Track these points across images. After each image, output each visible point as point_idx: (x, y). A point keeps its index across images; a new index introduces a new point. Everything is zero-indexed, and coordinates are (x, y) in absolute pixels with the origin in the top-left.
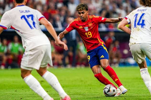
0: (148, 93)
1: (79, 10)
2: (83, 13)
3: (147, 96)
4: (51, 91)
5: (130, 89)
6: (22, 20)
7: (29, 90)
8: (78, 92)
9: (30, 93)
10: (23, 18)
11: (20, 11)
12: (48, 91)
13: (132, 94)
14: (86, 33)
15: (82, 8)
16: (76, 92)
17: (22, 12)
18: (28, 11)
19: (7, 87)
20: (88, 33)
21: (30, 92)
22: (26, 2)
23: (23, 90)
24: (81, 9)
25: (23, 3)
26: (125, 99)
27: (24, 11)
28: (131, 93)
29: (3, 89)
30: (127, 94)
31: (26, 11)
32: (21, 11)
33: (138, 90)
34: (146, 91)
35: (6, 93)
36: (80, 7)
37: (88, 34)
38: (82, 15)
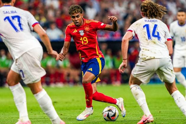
0: (182, 116)
1: (74, 12)
2: (77, 17)
3: (182, 119)
4: (65, 115)
5: (161, 111)
6: (6, 21)
7: (39, 113)
8: (98, 115)
9: (41, 117)
10: (7, 20)
11: (3, 12)
12: (62, 114)
13: (164, 117)
14: (81, 38)
15: (78, 10)
16: (95, 115)
17: (7, 12)
18: (14, 12)
19: (13, 110)
20: (84, 38)
21: (40, 115)
22: (15, 3)
23: (32, 113)
24: (76, 11)
25: (10, 4)
26: (155, 123)
27: (9, 12)
28: (162, 116)
29: (8, 112)
30: (158, 117)
31: (12, 12)
32: (5, 12)
33: (171, 112)
34: (181, 113)
35: (11, 117)
36: (74, 10)
37: (84, 40)
38: (76, 19)
